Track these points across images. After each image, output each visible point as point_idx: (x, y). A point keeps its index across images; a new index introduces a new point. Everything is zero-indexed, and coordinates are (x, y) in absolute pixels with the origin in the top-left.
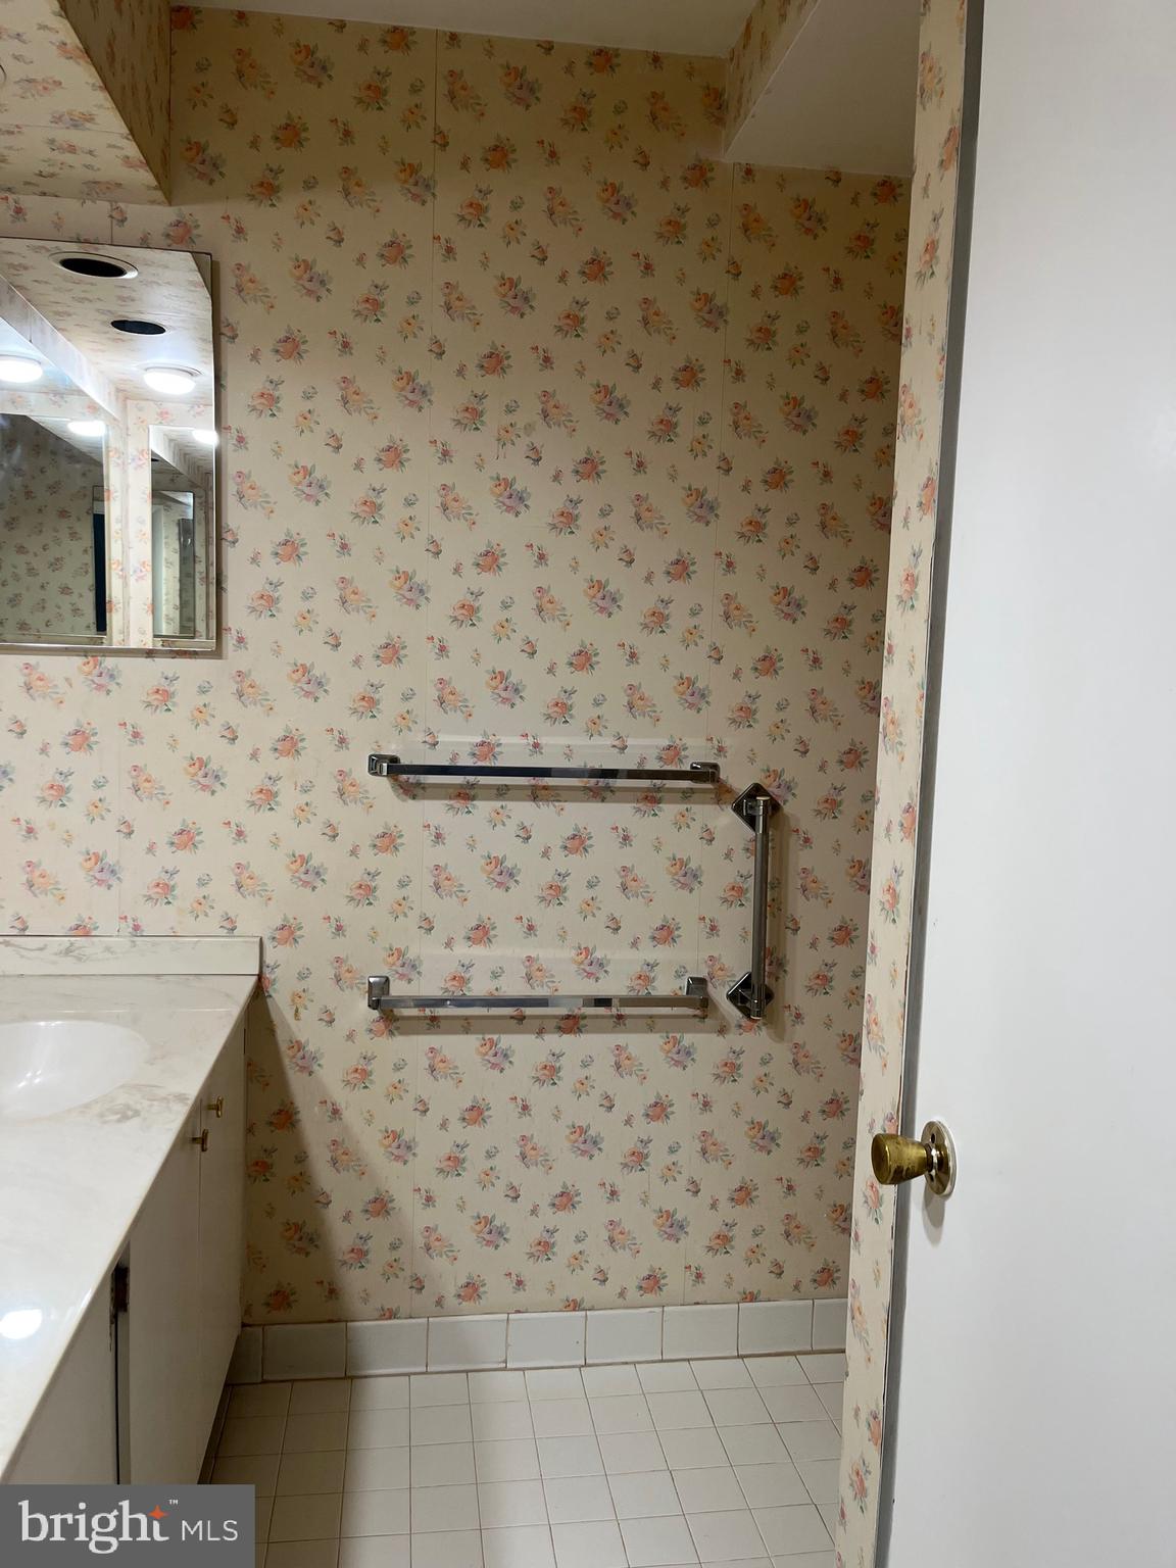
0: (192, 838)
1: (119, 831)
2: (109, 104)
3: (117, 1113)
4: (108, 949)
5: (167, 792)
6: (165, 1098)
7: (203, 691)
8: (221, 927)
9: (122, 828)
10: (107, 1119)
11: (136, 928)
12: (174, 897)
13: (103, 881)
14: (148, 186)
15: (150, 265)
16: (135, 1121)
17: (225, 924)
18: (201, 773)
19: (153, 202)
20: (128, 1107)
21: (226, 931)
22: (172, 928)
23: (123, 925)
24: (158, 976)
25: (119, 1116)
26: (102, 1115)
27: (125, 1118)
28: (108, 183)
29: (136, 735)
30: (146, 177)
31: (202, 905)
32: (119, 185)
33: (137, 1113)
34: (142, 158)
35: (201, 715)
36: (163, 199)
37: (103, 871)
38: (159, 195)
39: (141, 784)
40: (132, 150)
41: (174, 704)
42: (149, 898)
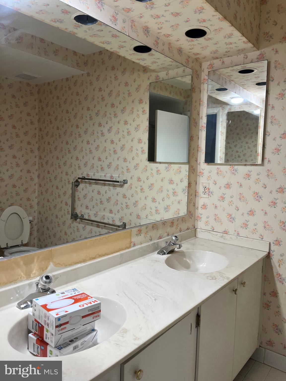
0: (253, 213)
1: (235, 209)
2: (234, 29)
3: (211, 277)
4: (231, 238)
5: (247, 200)
6: (224, 277)
7: (258, 175)
8: (259, 237)
9: (236, 208)
10: (208, 278)
11: (238, 234)
12: (248, 228)
13: (231, 221)
14: (252, 47)
15: (260, 67)
16: (214, 281)
17: (260, 237)
18: (256, 196)
19: (254, 51)
20: (215, 277)
21: (261, 239)
22: (247, 236)
23: (235, 232)
24: (242, 247)
25: (211, 278)
26: (208, 277)
27: (212, 279)
28: (242, 49)
29: (241, 185)
30: (250, 45)
31: (254, 231)
32: (245, 49)
33: (216, 279)
34: (247, 41)
35: (257, 181)
36: (256, 49)
37: (231, 219)
38: (255, 49)
39: (241, 198)
40: (244, 39)
41: (251, 178)
42: (242, 227)
